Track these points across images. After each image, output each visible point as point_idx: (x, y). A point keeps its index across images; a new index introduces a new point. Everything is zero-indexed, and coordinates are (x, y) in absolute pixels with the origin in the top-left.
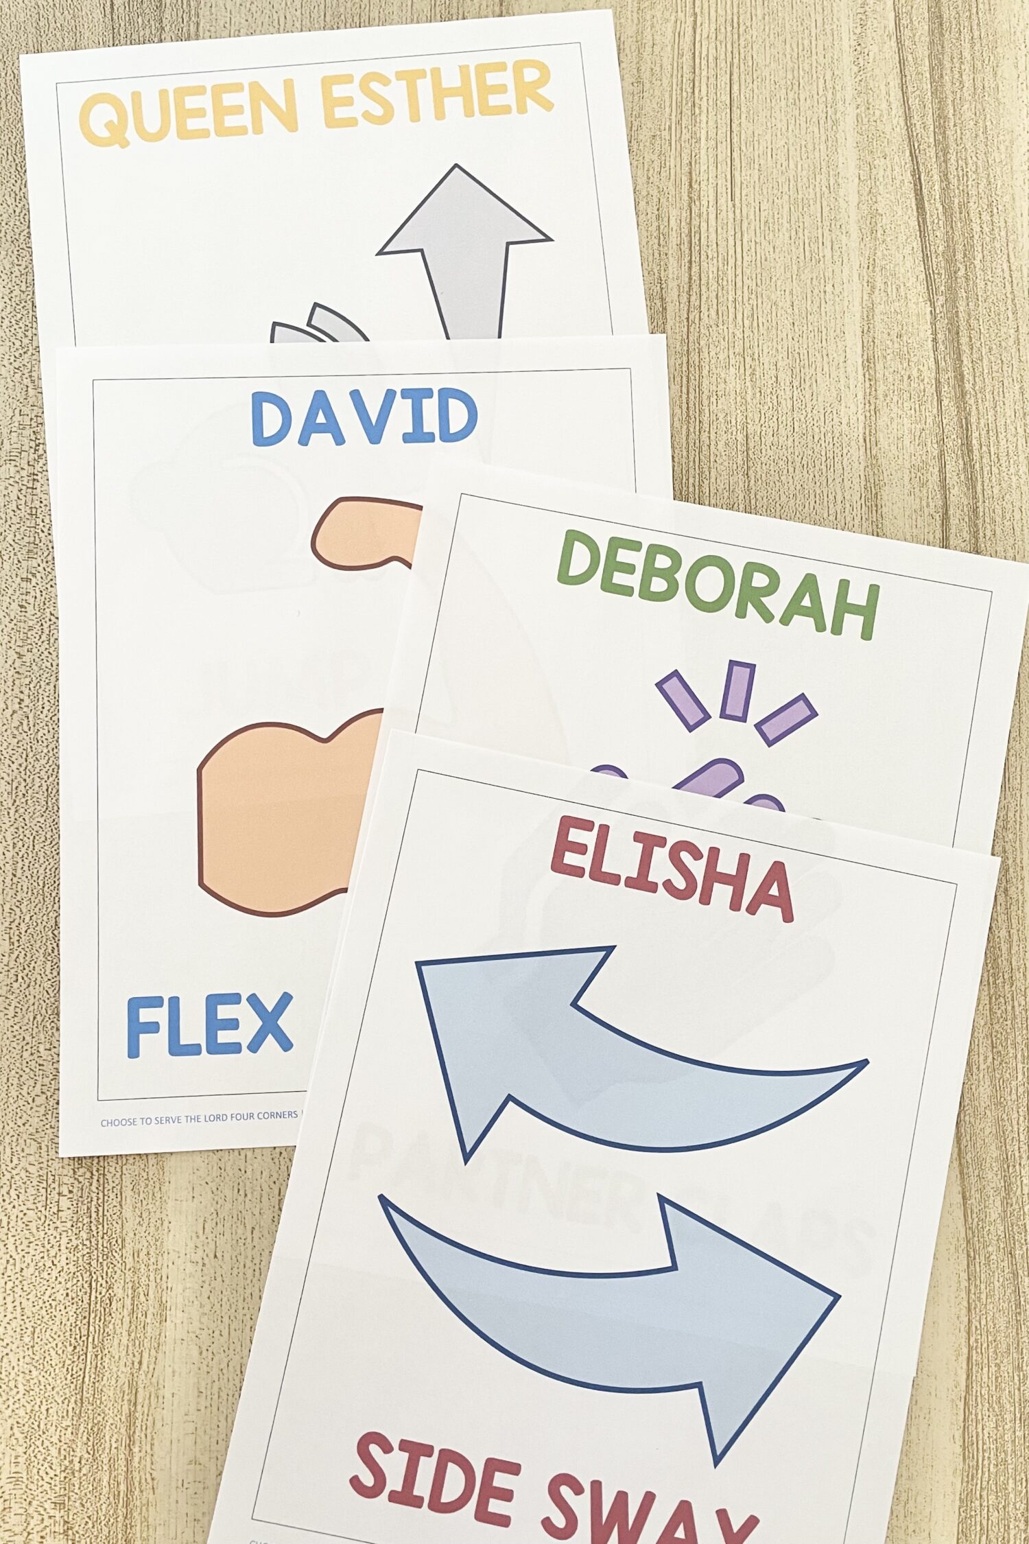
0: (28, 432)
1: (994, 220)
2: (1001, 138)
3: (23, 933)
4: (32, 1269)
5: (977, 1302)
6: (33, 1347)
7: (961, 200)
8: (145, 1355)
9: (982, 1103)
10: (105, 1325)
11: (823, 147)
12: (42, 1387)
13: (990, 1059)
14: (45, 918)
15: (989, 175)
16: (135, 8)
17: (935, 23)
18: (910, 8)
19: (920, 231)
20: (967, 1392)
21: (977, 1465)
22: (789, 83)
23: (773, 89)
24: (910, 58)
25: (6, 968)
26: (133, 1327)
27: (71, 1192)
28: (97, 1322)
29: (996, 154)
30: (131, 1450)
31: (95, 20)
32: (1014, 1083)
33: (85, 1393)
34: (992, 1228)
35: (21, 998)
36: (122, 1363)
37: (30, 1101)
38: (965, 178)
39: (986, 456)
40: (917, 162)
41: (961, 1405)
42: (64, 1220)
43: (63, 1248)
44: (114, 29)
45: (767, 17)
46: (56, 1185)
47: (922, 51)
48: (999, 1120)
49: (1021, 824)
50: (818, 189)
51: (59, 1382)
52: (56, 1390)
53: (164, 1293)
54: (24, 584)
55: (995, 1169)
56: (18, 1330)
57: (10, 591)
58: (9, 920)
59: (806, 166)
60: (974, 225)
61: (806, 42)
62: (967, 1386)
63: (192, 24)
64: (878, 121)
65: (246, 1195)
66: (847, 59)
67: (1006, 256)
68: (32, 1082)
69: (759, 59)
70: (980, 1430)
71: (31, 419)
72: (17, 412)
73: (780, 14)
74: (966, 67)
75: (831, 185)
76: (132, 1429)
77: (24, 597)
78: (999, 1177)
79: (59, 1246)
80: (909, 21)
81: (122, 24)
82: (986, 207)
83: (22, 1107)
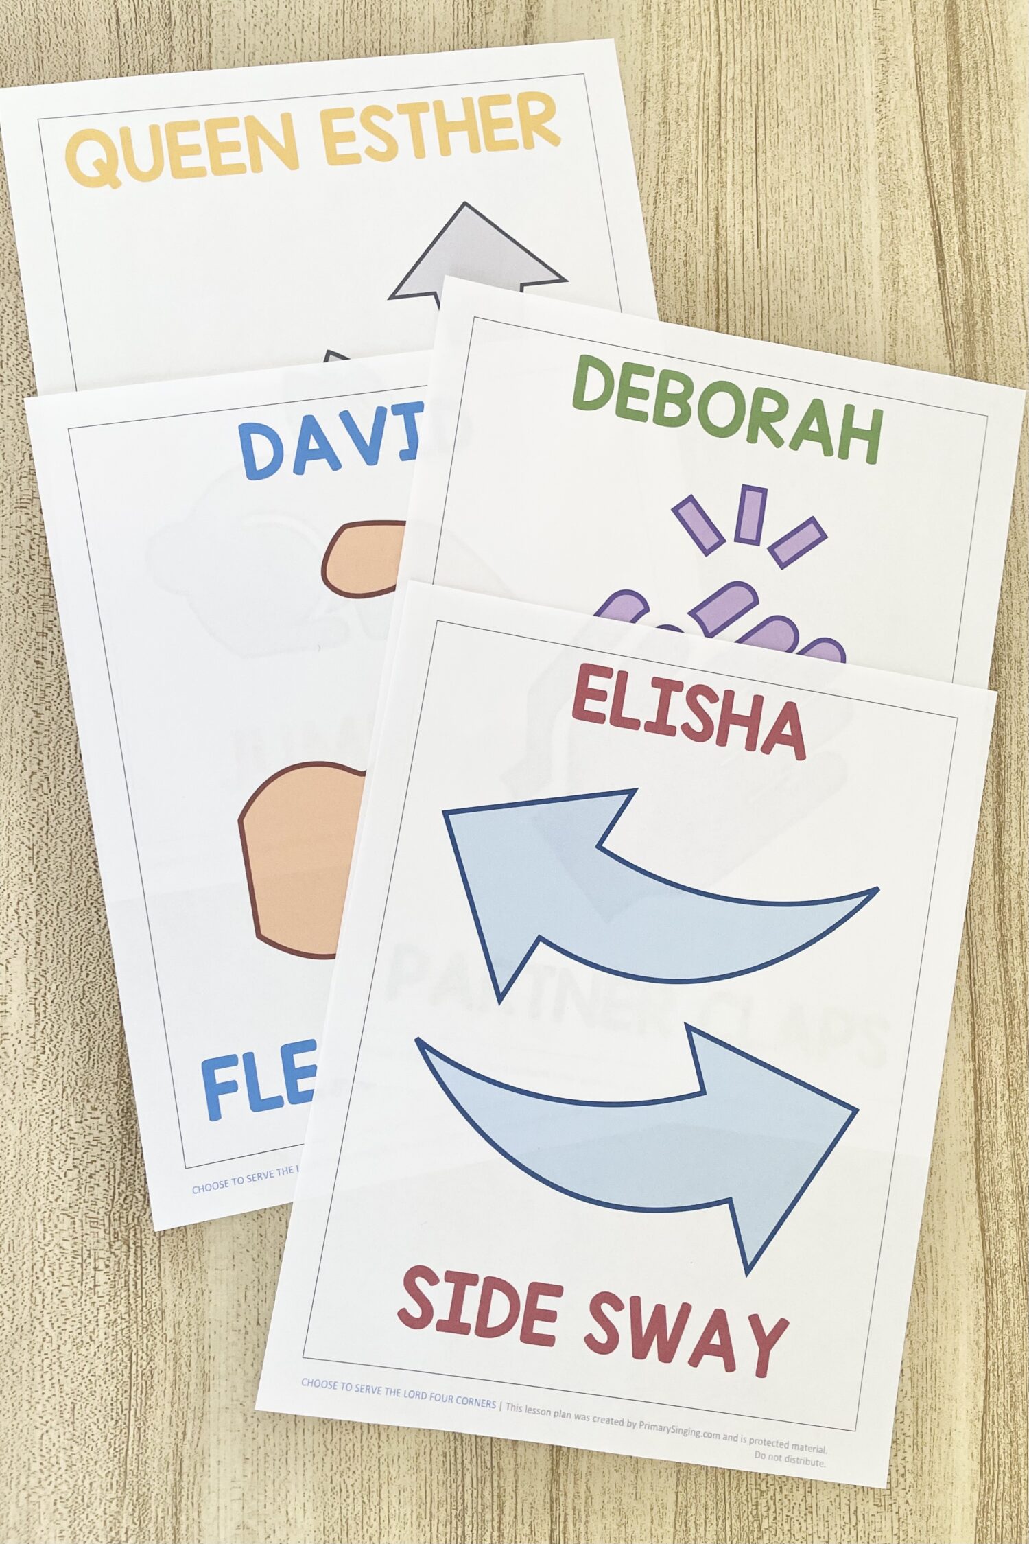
1: (1010, 274)
2: (1017, 191)
3: (50, 1003)
4: (69, 1346)
5: (995, 1329)
6: (73, 1423)
7: (979, 253)
8: (189, 1426)
9: (999, 1139)
10: (147, 1398)
11: (846, 195)
12: (84, 1462)
13: (1006, 1097)
14: (72, 986)
15: (1005, 228)
16: (143, 25)
17: (954, 73)
18: (929, 55)
19: (940, 284)
20: (985, 1412)
21: (993, 1479)
22: (813, 129)
23: (797, 134)
24: (930, 107)
25: (33, 1040)
26: (176, 1398)
27: (107, 1266)
28: (139, 1395)
29: (1012, 207)
30: (177, 1519)
31: (100, 36)
33: (128, 1465)
34: (1008, 1258)
35: (49, 1070)
36: (166, 1434)
37: (62, 1175)
38: (983, 231)
40: (937, 214)
41: (979, 1425)
42: (100, 1294)
43: (101, 1323)
44: (120, 46)
45: (791, 60)
46: (91, 1260)
47: (942, 100)
48: (1014, 1156)
50: (842, 239)
51: (101, 1455)
52: (99, 1464)
53: (207, 1362)
54: (39, 639)
55: (1011, 1201)
56: (57, 1407)
57: (26, 647)
58: (33, 990)
59: (829, 214)
60: (991, 279)
61: (830, 87)
62: (985, 1407)
63: (203, 45)
64: (899, 170)
66: (870, 106)
67: (1021, 310)
68: (63, 1157)
69: (784, 103)
70: (996, 1446)
73: (804, 57)
74: (983, 118)
75: (855, 234)
76: (179, 1498)
77: (40, 652)
78: (1015, 1208)
79: (97, 1321)
80: (928, 69)
81: (130, 42)
82: (1002, 261)
83: (54, 1182)
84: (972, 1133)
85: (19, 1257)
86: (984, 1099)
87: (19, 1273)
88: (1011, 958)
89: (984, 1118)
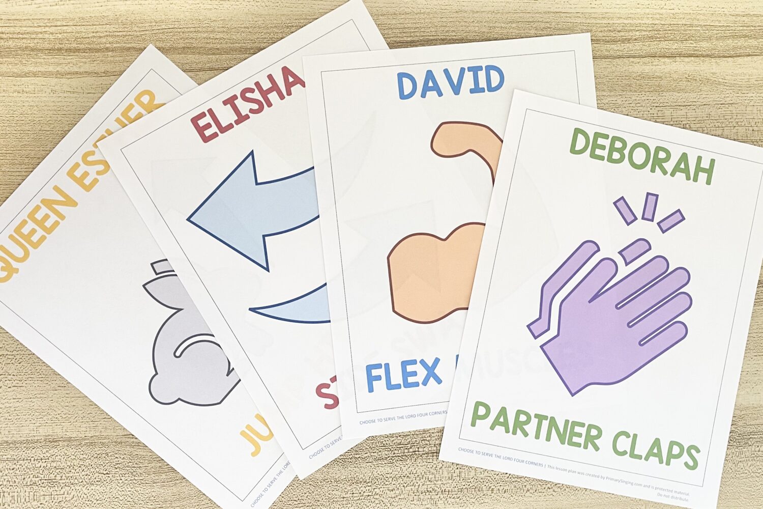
0: (421, 497)
2: (251, 20)
9: (710, 46)
13: (692, 42)
15: (271, 27)
17: (188, 51)
24: (208, 65)
29: (260, 23)
32: (702, 32)
34: (761, 44)
38: (273, 39)
39: (416, 34)
46: (755, 453)
47: (204, 58)
49: (589, 23)
54: (495, 492)
55: (737, 42)
57: (498, 498)
65: (757, 371)
71: (415, 495)
72: (412, 502)
74: (211, 36)
77: (500, 491)
78: (740, 40)
82: (288, 29)
84: (707, 59)
85: (754, 483)
86: (693, 52)
87: (760, 483)
88: (629, 37)
89: (700, 53)
